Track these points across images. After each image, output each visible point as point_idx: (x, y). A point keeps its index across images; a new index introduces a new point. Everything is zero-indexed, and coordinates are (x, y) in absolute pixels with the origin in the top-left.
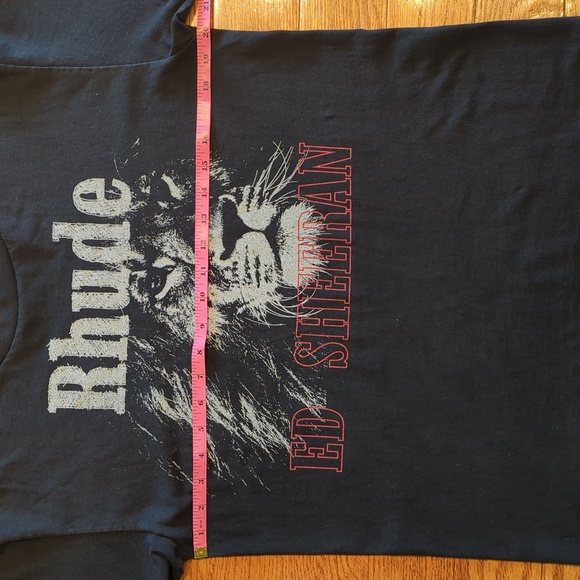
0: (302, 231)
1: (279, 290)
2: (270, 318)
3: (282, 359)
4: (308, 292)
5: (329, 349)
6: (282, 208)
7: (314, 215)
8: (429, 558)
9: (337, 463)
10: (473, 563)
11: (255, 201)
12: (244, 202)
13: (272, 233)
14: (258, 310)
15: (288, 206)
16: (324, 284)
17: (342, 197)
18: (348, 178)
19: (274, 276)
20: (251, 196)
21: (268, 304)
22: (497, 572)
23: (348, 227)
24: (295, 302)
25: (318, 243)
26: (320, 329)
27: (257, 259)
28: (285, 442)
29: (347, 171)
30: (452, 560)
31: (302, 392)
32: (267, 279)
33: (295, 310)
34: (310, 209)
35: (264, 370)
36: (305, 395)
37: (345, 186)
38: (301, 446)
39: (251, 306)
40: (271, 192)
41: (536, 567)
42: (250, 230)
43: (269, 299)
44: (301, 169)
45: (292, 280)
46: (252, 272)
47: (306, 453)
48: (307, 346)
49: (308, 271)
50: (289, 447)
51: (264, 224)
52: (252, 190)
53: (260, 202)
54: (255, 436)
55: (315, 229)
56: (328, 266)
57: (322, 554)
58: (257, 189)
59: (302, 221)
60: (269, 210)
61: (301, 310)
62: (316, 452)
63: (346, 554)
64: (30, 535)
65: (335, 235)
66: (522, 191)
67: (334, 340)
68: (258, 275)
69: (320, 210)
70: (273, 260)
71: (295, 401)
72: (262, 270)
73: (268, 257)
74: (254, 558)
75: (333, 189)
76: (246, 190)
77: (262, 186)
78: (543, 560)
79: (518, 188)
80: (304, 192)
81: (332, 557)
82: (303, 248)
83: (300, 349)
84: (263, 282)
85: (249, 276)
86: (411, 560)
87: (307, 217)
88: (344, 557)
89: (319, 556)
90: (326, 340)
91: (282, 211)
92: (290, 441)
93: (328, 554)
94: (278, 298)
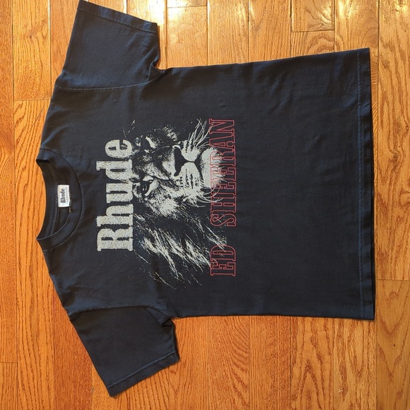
0: (212, 161)
1: (202, 190)
2: (198, 203)
3: (205, 223)
4: (216, 190)
5: (227, 217)
6: (202, 151)
7: (217, 153)
8: (278, 317)
9: (232, 272)
10: (300, 319)
11: (189, 147)
12: (185, 148)
13: (198, 162)
14: (192, 199)
15: (205, 149)
16: (223, 186)
17: (230, 144)
18: (233, 135)
19: (200, 183)
20: (187, 145)
21: (197, 197)
22: (312, 323)
23: (234, 158)
24: (210, 195)
25: (220, 167)
26: (223, 207)
27: (191, 175)
28: (208, 262)
29: (233, 131)
30: (289, 317)
31: (215, 238)
32: (196, 184)
33: (210, 199)
34: (216, 150)
35: (197, 229)
36: (216, 240)
37: (232, 139)
38: (216, 264)
39: (189, 198)
40: (197, 143)
41: (330, 320)
42: (187, 161)
43: (198, 194)
44: (211, 131)
46: (189, 181)
47: (218, 267)
48: (216, 216)
49: (216, 180)
50: (209, 265)
51: (194, 158)
52: (188, 142)
53: (192, 148)
54: (193, 260)
55: (218, 160)
56: (225, 177)
57: (227, 315)
58: (190, 142)
59: (212, 156)
60: (196, 152)
61: (213, 199)
62: (223, 266)
63: (239, 315)
64: (91, 309)
65: (228, 162)
66: (317, 137)
67: (228, 213)
68: (192, 183)
69: (220, 151)
70: (199, 176)
71: (212, 242)
72: (194, 180)
73: (196, 174)
74: (195, 318)
75: (226, 140)
76: (185, 143)
77: (192, 140)
78: (333, 317)
79: (315, 136)
80: (212, 142)
81: (232, 317)
82: (213, 169)
83: (213, 217)
84: (194, 186)
85: (188, 184)
86: (269, 318)
87: (214, 154)
88: (237, 317)
89: (226, 317)
90: (225, 213)
91: (203, 152)
92: (210, 261)
93: (230, 315)
94: (202, 193)
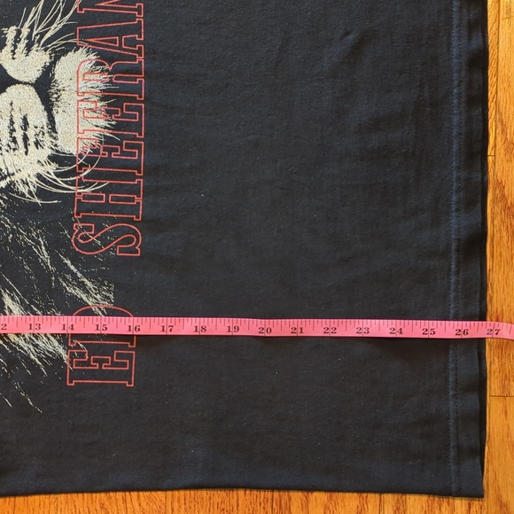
0: (82, 84)
1: (52, 158)
2: (41, 193)
3: (57, 245)
4: (90, 161)
5: (118, 232)
6: (57, 55)
7: (97, 64)
8: (241, 492)
9: (127, 375)
10: (297, 496)
11: (22, 46)
12: (9, 48)
13: (44, 86)
14: (25, 183)
15: (65, 53)
16: (110, 151)
17: (132, 43)
18: (140, 18)
19: (47, 140)
20: (17, 39)
21: (39, 176)
22: (326, 508)
23: (140, 80)
24: (73, 173)
25: (102, 99)
26: (106, 207)
27: (25, 119)
28: (61, 350)
29: (139, 10)
30: (269, 494)
31: (82, 286)
32: (37, 144)
33: (73, 183)
34: (92, 57)
35: (34, 261)
36: (86, 291)
37: (136, 29)
38: (82, 355)
39: (16, 178)
40: (42, 35)
41: (373, 498)
42: (15, 82)
43: (41, 170)
44: (81, 7)
45: (70, 145)
46: (19, 135)
47: (87, 363)
48: (89, 229)
49: (90, 135)
50: (65, 357)
51: (34, 74)
52: (19, 32)
53: (29, 47)
54: (22, 343)
55: (98, 81)
56: (116, 127)
57: (107, 491)
58: (25, 31)
59: (82, 71)
60: (40, 58)
61: (80, 183)
62: (101, 362)
63: (138, 490)
65: (124, 89)
66: (351, 37)
67: (123, 220)
68: (25, 138)
69: (104, 58)
70: (45, 121)
71: (74, 298)
72: (31, 133)
73: (38, 117)
74: (19, 500)
75: (121, 32)
76: (11, 33)
77: (31, 27)
78: (382, 490)
79: (347, 33)
80: (85, 35)
81: (120, 495)
82: (84, 105)
83: (80, 231)
84: (32, 148)
85: (14, 140)
86: (218, 496)
87: (87, 66)
88: (134, 494)
89: (103, 495)
90: (113, 221)
91: (57, 58)
92: (67, 348)
93: (115, 490)
94: (52, 168)
